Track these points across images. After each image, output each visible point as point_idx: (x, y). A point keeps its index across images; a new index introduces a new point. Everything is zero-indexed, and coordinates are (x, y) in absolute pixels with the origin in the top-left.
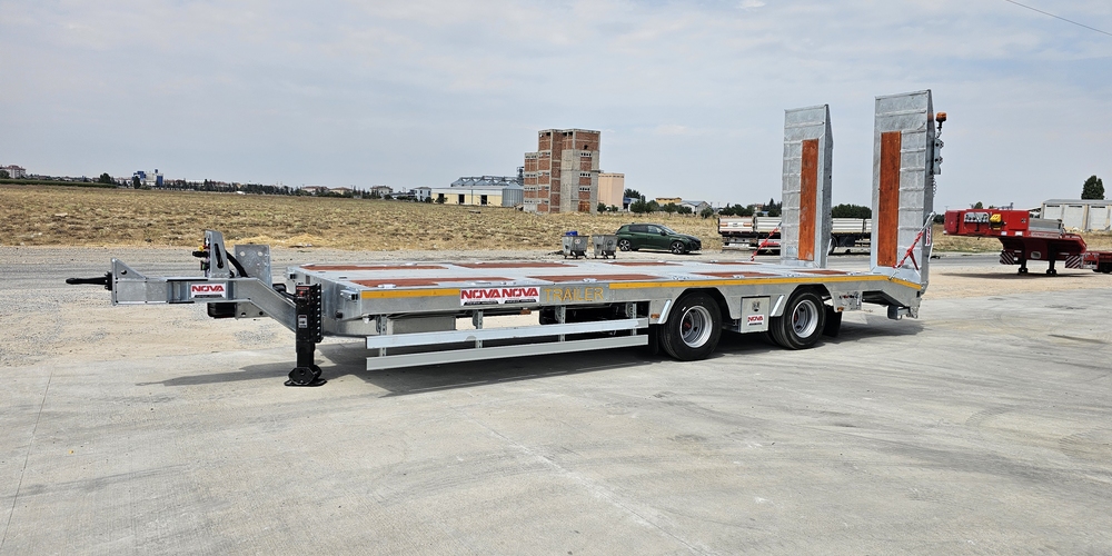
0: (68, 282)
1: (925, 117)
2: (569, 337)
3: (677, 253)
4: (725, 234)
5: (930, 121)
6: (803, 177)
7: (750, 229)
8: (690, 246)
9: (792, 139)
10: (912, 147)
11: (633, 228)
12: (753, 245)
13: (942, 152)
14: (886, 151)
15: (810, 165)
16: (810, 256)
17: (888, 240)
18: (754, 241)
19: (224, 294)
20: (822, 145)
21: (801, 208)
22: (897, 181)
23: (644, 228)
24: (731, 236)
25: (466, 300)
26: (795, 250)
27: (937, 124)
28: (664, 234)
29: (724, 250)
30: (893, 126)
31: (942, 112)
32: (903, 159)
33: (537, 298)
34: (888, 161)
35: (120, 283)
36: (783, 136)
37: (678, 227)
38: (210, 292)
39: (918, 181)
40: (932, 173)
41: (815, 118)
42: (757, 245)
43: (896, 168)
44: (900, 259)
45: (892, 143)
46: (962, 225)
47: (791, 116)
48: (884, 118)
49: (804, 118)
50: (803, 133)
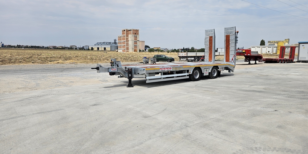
0: (92, 69)
1: (235, 32)
2: (178, 77)
3: (169, 62)
5: (236, 33)
6: (209, 44)
7: (186, 55)
8: (172, 60)
9: (207, 36)
10: (232, 38)
11: (158, 56)
13: (238, 39)
14: (227, 39)
15: (211, 41)
16: (211, 61)
17: (227, 57)
19: (116, 70)
20: (213, 37)
21: (209, 51)
22: (229, 45)
23: (160, 56)
24: (181, 57)
25: (161, 70)
26: (208, 60)
27: (237, 33)
28: (165, 57)
29: (180, 61)
30: (228, 34)
31: (238, 31)
32: (230, 40)
33: (171, 69)
34: (227, 41)
35: (100, 68)
36: (205, 35)
37: (169, 55)
38: (114, 70)
39: (233, 45)
40: (236, 43)
41: (212, 31)
42: (188, 59)
43: (229, 42)
44: (230, 61)
45: (228, 37)
47: (206, 31)
48: (226, 32)
49: (209, 32)
50: (209, 35)
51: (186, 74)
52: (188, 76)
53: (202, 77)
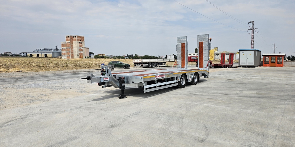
0: (82, 79)
1: (208, 39)
3: (125, 68)
4: (135, 63)
5: (209, 40)
6: (182, 51)
7: (141, 62)
8: (128, 66)
9: (179, 43)
10: (205, 45)
11: (113, 63)
12: (142, 66)
13: (211, 46)
14: (200, 45)
15: (183, 48)
16: (184, 67)
17: (201, 63)
18: (142, 65)
20: (186, 44)
21: (182, 57)
22: (203, 51)
23: (116, 62)
26: (181, 66)
27: (210, 40)
28: (121, 64)
29: (135, 67)
30: (201, 41)
31: (211, 38)
32: (204, 47)
33: (164, 77)
34: (201, 47)
35: (92, 78)
36: (177, 42)
37: (125, 62)
39: (207, 51)
40: (209, 50)
41: (184, 38)
43: (202, 49)
44: (204, 67)
45: (201, 44)
46: (191, 59)
47: (178, 38)
48: (200, 39)
49: (181, 39)
50: (181, 41)
51: (175, 81)
52: (177, 83)
53: (188, 84)
